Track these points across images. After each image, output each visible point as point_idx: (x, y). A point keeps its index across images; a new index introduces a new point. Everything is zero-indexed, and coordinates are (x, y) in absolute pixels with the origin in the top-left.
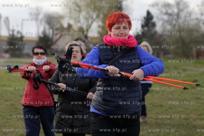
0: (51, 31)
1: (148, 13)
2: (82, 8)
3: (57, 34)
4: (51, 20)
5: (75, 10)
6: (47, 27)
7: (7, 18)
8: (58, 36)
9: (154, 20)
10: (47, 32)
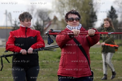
0: (42, 22)
1: (112, 8)
2: (65, 5)
3: (46, 24)
4: (42, 14)
5: (61, 6)
6: (39, 19)
7: (10, 13)
8: (47, 26)
9: (117, 13)
10: (40, 22)
